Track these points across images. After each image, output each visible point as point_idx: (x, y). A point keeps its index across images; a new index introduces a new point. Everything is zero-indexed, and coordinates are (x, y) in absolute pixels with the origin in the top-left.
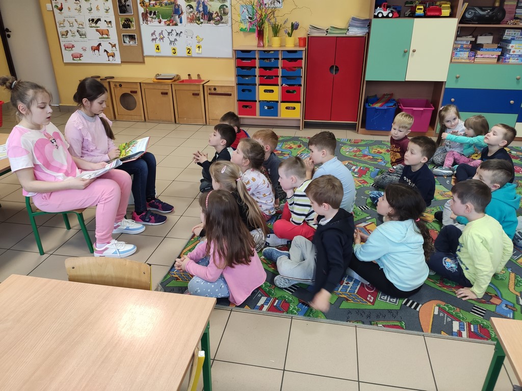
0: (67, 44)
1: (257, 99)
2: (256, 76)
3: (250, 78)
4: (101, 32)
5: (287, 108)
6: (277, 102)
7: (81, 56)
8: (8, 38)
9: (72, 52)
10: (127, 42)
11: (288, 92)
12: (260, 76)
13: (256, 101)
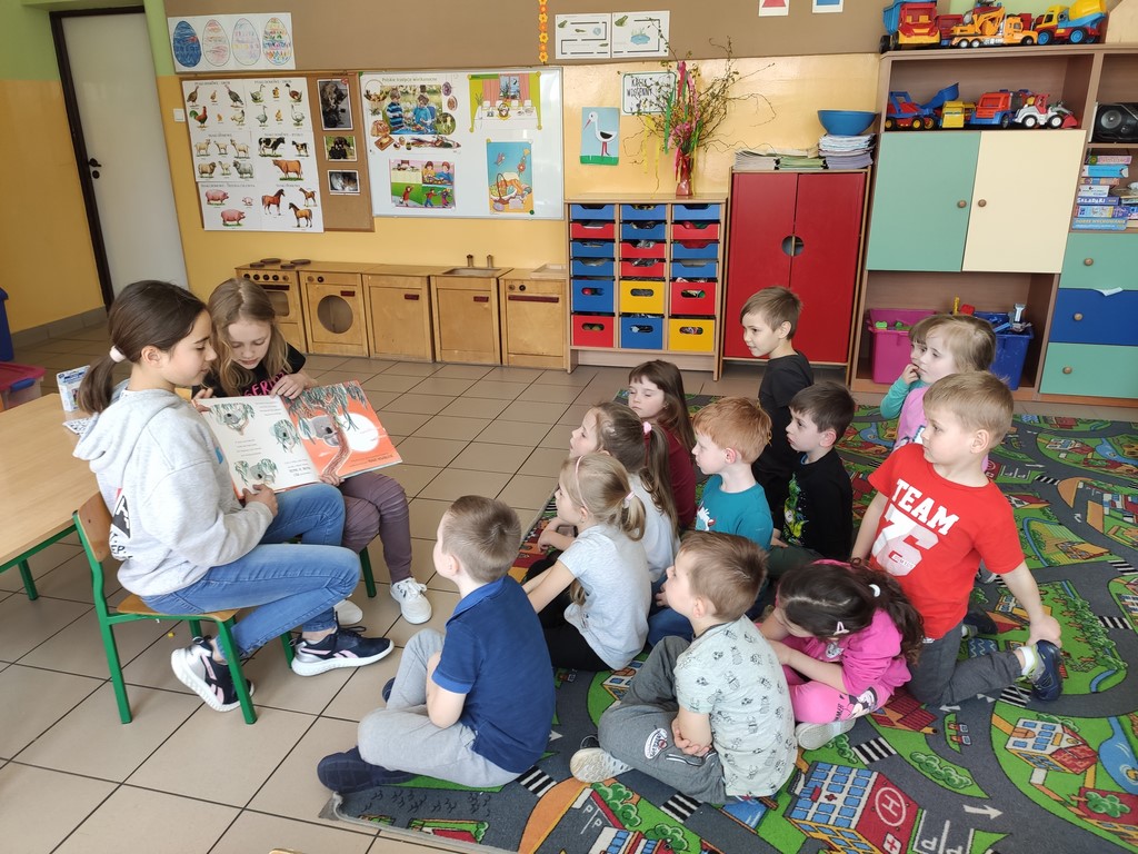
0: (212, 190)
1: (615, 310)
2: (613, 259)
3: (600, 263)
4: (285, 167)
5: (683, 330)
6: (662, 316)
7: (241, 216)
8: (93, 179)
9: (223, 208)
10: (339, 187)
12: (624, 260)
13: (613, 315)
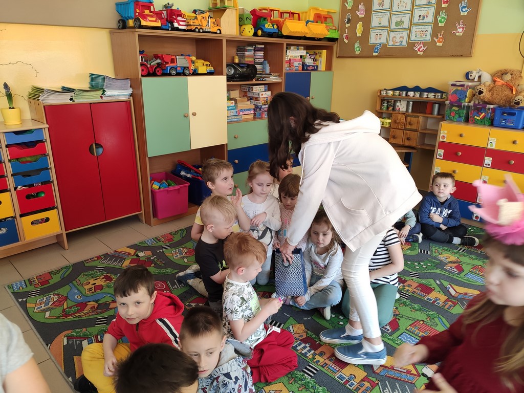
6: (14, 217)
11: (28, 197)
